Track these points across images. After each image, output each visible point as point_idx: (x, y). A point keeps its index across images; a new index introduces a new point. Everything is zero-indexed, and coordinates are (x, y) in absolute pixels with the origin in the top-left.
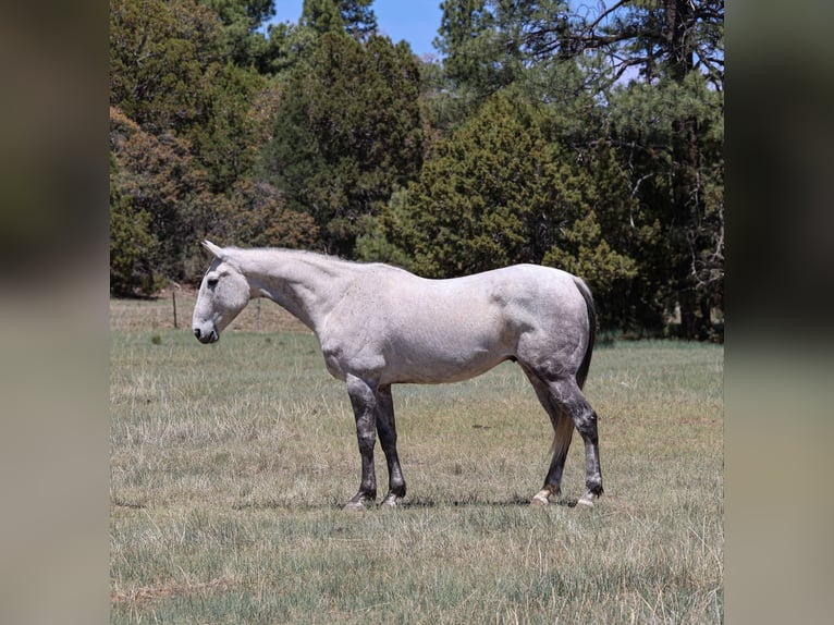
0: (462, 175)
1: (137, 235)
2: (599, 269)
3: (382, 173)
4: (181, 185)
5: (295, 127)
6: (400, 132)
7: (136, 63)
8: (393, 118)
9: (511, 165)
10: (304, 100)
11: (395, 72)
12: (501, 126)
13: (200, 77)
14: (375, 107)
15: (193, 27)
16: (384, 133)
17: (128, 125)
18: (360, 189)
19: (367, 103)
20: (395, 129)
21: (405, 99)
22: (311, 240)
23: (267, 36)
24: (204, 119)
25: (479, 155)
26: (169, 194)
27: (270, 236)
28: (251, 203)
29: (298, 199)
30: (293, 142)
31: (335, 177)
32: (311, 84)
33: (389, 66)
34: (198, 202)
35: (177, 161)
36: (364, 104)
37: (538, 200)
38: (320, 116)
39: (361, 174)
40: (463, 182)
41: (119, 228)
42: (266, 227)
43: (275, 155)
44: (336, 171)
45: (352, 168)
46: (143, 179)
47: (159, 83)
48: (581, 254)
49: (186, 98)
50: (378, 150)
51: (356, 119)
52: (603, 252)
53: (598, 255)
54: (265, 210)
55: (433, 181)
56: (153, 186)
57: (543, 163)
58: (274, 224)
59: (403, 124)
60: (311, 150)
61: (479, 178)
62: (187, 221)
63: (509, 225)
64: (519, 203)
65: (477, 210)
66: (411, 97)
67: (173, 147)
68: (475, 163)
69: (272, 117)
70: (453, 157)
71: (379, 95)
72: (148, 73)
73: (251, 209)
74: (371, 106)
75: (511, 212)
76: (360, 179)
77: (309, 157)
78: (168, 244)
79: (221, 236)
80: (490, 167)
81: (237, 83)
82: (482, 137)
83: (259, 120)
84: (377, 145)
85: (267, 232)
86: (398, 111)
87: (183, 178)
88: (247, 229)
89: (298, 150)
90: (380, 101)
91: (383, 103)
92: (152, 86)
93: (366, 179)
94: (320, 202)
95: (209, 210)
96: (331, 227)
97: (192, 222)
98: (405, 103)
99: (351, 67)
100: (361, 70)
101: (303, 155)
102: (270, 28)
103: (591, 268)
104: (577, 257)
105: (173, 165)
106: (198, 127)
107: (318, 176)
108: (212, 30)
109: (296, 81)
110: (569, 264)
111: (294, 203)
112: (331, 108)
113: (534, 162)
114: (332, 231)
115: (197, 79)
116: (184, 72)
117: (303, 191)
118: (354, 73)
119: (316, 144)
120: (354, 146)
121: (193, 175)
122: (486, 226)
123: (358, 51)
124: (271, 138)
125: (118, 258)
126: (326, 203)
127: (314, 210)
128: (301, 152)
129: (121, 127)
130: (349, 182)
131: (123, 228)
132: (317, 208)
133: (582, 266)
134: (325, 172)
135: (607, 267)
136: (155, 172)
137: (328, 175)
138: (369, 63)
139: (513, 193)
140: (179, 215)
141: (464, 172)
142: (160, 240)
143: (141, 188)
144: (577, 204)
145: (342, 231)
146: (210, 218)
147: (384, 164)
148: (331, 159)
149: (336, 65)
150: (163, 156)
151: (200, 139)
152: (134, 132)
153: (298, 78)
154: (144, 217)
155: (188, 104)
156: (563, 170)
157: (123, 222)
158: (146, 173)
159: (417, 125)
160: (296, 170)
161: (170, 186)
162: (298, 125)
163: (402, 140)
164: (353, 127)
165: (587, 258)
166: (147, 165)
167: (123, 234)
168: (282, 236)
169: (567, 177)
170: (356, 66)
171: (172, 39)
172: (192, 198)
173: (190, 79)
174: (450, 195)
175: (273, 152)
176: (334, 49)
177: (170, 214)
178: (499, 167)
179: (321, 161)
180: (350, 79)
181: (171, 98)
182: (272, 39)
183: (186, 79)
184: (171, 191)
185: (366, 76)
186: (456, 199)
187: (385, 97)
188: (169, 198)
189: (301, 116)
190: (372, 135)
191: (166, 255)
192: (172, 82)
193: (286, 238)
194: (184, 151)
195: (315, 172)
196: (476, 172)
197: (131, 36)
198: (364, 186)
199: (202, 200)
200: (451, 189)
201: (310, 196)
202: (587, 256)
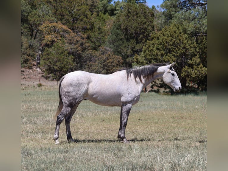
0: (158, 44)
1: (69, 62)
2: (200, 72)
3: (142, 44)
4: (83, 48)
5: (117, 31)
6: (148, 32)
7: (72, 13)
8: (146, 28)
9: (173, 41)
10: (120, 23)
11: (147, 14)
12: (170, 30)
13: (91, 16)
14: (141, 25)
15: (91, 2)
16: (143, 32)
17: (69, 30)
18: (136, 49)
19: (139, 24)
20: (147, 31)
21: (150, 22)
22: (121, 64)
23: (114, 5)
24: (92, 29)
25: (163, 38)
26: (79, 50)
27: (108, 63)
28: (103, 53)
29: (118, 52)
30: (116, 35)
31: (129, 46)
32: (122, 18)
33: (145, 13)
34: (88, 53)
35: (82, 41)
36: (138, 24)
37: (181, 52)
38: (125, 27)
39: (136, 44)
40: (158, 47)
41: (64, 61)
42: (107, 60)
43: (112, 39)
44: (129, 44)
45: (134, 43)
46: (72, 46)
47: (79, 18)
48: (194, 68)
49: (87, 23)
50: (142, 37)
51: (135, 28)
52: (201, 68)
53: (199, 68)
54: (107, 55)
55: (150, 46)
56: (75, 48)
57: (183, 40)
58: (110, 59)
59: (149, 30)
60: (122, 37)
61: (163, 45)
62: (85, 58)
63: (172, 59)
64: (175, 53)
65: (162, 55)
66: (152, 22)
67: (81, 37)
68: (162, 40)
69: (111, 28)
70: (156, 39)
71: (142, 21)
72: (76, 15)
73: (103, 55)
74: (140, 24)
75: (172, 55)
76: (136, 46)
77: (121, 39)
78: (79, 65)
79: (94, 63)
80: (167, 42)
81: (103, 18)
82: (165, 33)
83: (107, 29)
84: (141, 36)
85: (107, 61)
86: (148, 26)
87: (84, 46)
88: (102, 61)
89: (118, 38)
90: (142, 23)
91: (144, 24)
92: (77, 19)
93: (138, 46)
94: (124, 53)
95: (91, 55)
96: (128, 60)
97: (86, 59)
98: (150, 24)
99: (134, 13)
100: (137, 14)
101: (119, 39)
102: (115, 2)
103: (197, 72)
104: (193, 69)
105: (81, 42)
106: (90, 31)
107: (124, 45)
108: (97, 3)
109: (118, 17)
110: (190, 71)
111: (117, 53)
112: (128, 25)
113: (180, 40)
114: (128, 61)
115: (90, 17)
116: (86, 15)
117: (119, 50)
118: (135, 15)
119: (123, 36)
120: (134, 36)
121: (86, 45)
122: (165, 60)
123: (136, 8)
124: (110, 34)
125: (64, 69)
126: (126, 53)
127: (123, 55)
128: (119, 38)
129: (67, 31)
130: (133, 47)
131: (65, 60)
132: (124, 55)
133: (194, 72)
134: (126, 44)
135: (202, 72)
136: (75, 44)
137: (127, 45)
138: (139, 12)
139: (173, 50)
140: (82, 57)
141: (159, 43)
142: (76, 64)
143: (72, 49)
144: (194, 52)
145: (131, 61)
146: (91, 58)
147: (143, 41)
148: (128, 40)
149: (130, 12)
150: (78, 39)
151: (91, 35)
152: (70, 32)
153: (118, 16)
154: (71, 57)
155: (87, 24)
156: (189, 42)
157: (65, 59)
158: (73, 44)
159: (153, 30)
160: (118, 44)
161: (80, 48)
162: (118, 30)
163: (149, 34)
164: (134, 31)
165: (196, 69)
166: (73, 42)
167: (65, 62)
168: (112, 63)
169: (190, 44)
170: (135, 13)
171: (83, 6)
172: (86, 52)
173: (88, 17)
174: (154, 51)
175: (111, 38)
176: (129, 8)
177: (80, 56)
178: (169, 42)
179: (125, 41)
180: (134, 17)
181: (82, 22)
182: (115, 5)
183: (87, 17)
184: (80, 49)
185: (139, 15)
186: (156, 52)
187: (144, 22)
188: (79, 52)
189: (119, 27)
190: (140, 33)
191: (78, 68)
192: (83, 18)
193: (113, 63)
194: (84, 38)
195: (123, 44)
196: (162, 43)
197: (71, 5)
198: (137, 48)
199: (89, 52)
200: (155, 49)
201: (121, 51)
202: (196, 68)
